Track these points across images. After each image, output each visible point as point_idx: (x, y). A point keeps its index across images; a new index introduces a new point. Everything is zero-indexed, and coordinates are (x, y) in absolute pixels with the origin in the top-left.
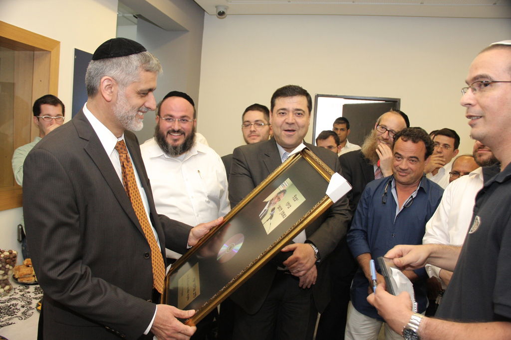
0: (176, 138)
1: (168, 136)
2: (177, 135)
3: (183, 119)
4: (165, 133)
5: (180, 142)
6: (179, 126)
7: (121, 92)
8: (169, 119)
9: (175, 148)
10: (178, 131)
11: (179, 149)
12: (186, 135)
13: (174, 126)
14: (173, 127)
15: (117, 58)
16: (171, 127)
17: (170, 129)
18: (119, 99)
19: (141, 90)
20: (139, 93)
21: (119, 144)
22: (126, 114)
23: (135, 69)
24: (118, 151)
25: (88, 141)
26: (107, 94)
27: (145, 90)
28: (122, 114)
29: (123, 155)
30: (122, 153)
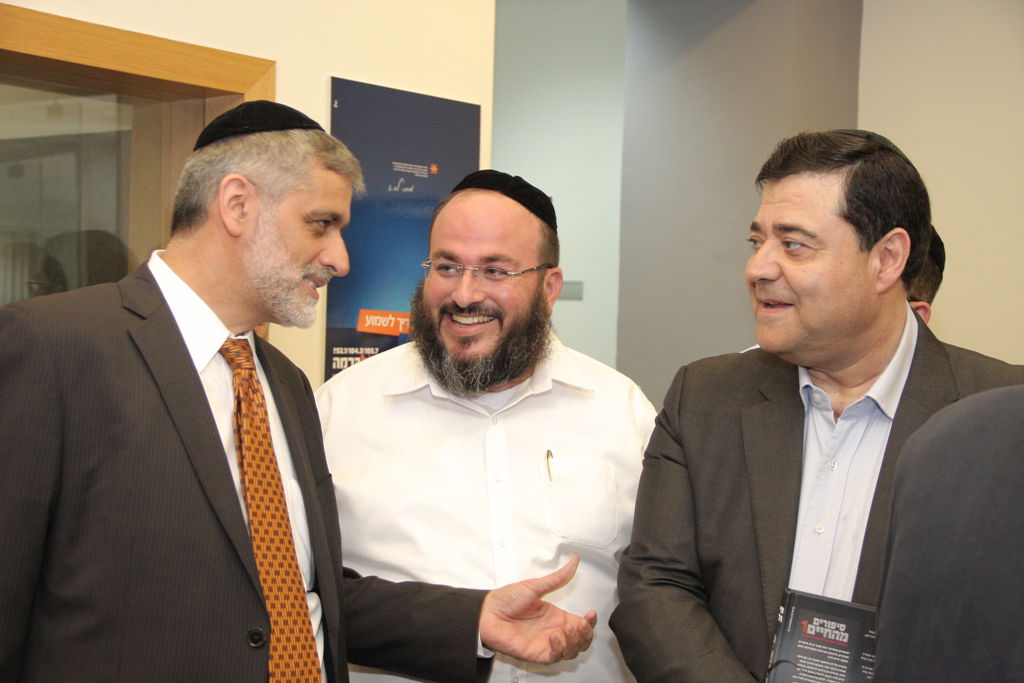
1: (444, 323)
2: (469, 320)
3: (491, 267)
6: (475, 291)
8: (446, 267)
9: (463, 366)
10: (472, 310)
11: (476, 371)
12: (507, 322)
13: (458, 291)
18: (262, 232)
19: (314, 213)
20: (309, 220)
21: (234, 343)
22: (277, 273)
23: (301, 159)
24: (230, 362)
25: (144, 319)
26: (231, 219)
27: (325, 214)
28: (264, 270)
29: (243, 372)
30: (239, 366)
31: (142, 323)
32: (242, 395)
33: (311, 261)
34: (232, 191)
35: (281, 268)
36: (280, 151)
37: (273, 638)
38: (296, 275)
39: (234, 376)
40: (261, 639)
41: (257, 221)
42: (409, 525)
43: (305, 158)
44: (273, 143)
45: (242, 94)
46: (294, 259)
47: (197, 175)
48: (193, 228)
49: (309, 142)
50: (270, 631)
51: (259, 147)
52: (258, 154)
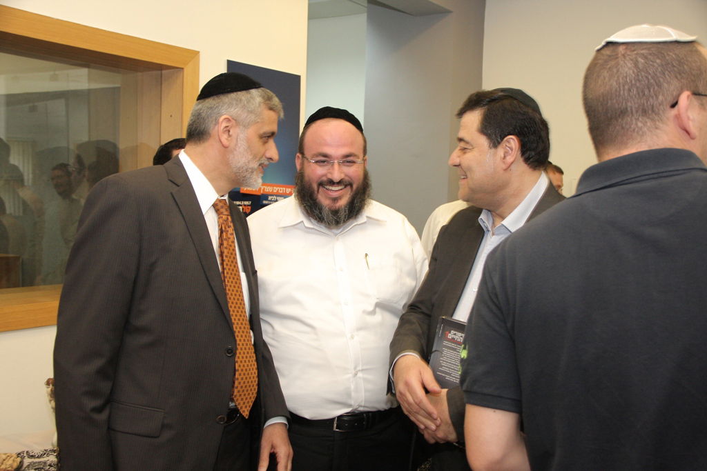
0: (335, 195)
1: (321, 189)
2: (336, 188)
3: (348, 159)
4: (315, 186)
5: (343, 202)
6: (341, 173)
7: (241, 136)
8: (324, 162)
9: (335, 212)
10: (339, 183)
11: (342, 214)
12: (355, 187)
13: (331, 173)
14: (329, 176)
15: (235, 93)
16: (325, 175)
17: (324, 179)
18: (239, 145)
19: (264, 133)
20: (261, 137)
21: (220, 201)
22: (246, 165)
23: (258, 105)
24: (217, 211)
25: (178, 186)
26: (224, 138)
27: (269, 133)
28: (240, 164)
29: (224, 216)
30: (222, 213)
31: (177, 188)
32: (223, 229)
33: (262, 157)
34: (224, 124)
35: (249, 162)
36: (247, 103)
37: (238, 352)
38: (255, 165)
39: (219, 218)
40: (232, 352)
41: (237, 139)
42: (298, 295)
43: (259, 105)
44: (243, 98)
45: (183, 69)
46: (255, 157)
47: (203, 115)
48: (201, 142)
49: (260, 96)
50: (237, 349)
51: (237, 101)
52: (236, 104)
